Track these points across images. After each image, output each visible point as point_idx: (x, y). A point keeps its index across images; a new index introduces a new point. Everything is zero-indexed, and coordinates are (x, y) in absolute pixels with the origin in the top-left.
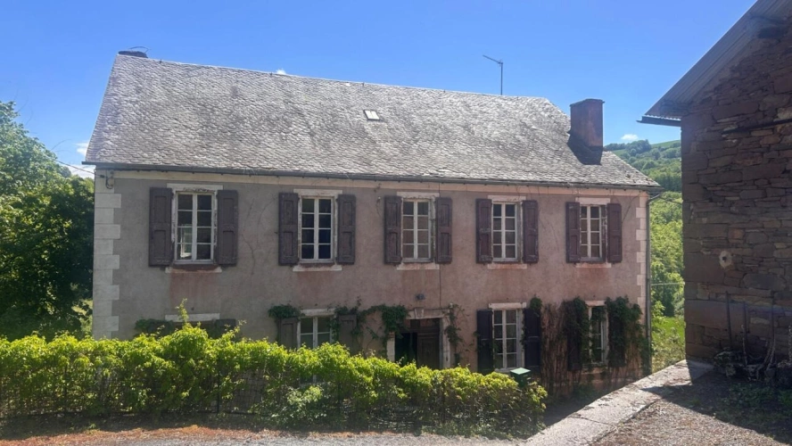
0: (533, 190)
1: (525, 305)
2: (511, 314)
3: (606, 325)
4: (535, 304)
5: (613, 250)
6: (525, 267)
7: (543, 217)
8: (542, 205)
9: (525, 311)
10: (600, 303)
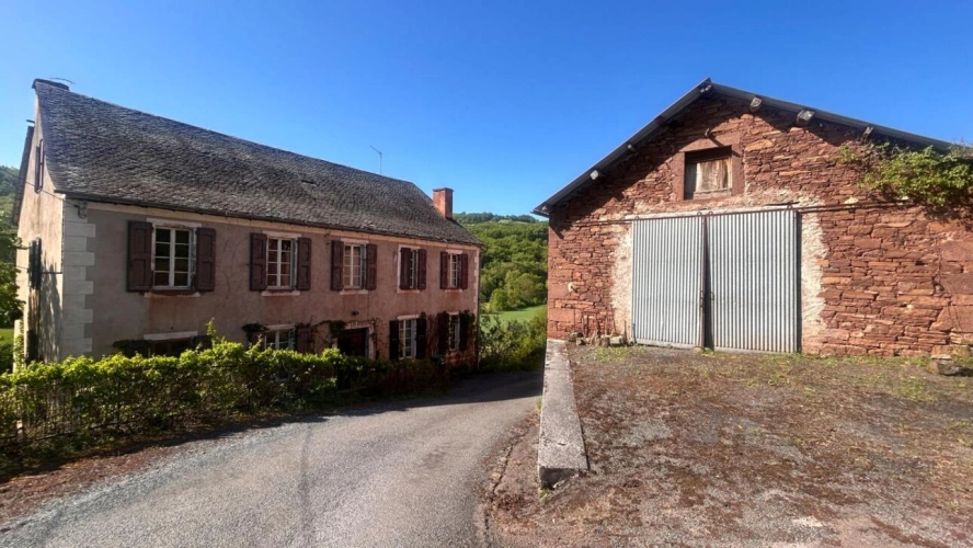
0: (424, 243)
1: (417, 316)
2: (409, 322)
3: (458, 327)
4: (423, 314)
5: (462, 282)
6: (418, 292)
7: (429, 261)
8: (428, 253)
9: (417, 320)
10: (456, 313)
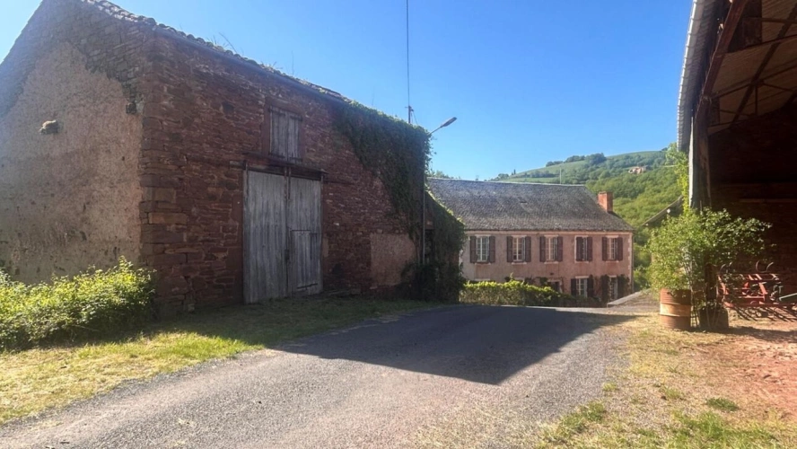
0: (591, 233)
1: (587, 277)
2: (582, 280)
3: (616, 285)
4: (591, 276)
5: (619, 255)
6: (587, 262)
7: (594, 243)
8: (594, 239)
9: (588, 279)
10: (615, 276)
